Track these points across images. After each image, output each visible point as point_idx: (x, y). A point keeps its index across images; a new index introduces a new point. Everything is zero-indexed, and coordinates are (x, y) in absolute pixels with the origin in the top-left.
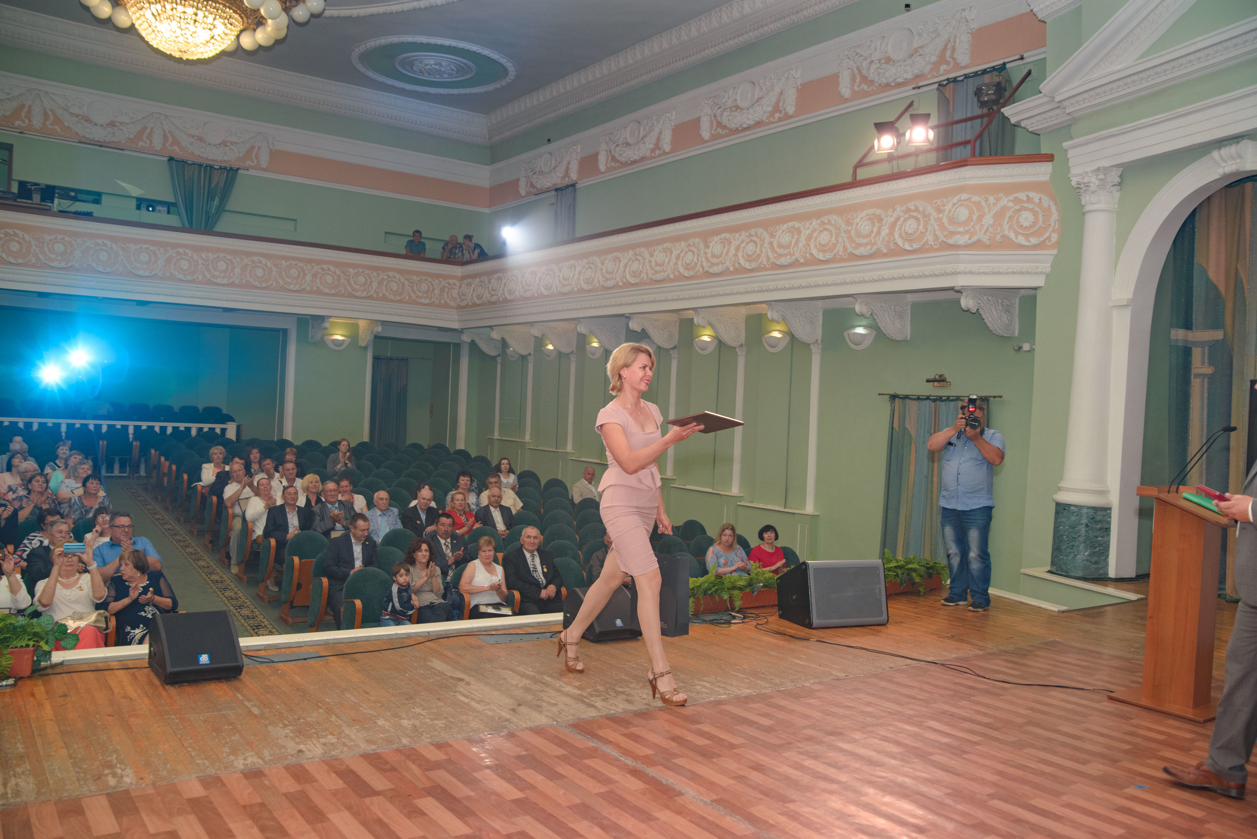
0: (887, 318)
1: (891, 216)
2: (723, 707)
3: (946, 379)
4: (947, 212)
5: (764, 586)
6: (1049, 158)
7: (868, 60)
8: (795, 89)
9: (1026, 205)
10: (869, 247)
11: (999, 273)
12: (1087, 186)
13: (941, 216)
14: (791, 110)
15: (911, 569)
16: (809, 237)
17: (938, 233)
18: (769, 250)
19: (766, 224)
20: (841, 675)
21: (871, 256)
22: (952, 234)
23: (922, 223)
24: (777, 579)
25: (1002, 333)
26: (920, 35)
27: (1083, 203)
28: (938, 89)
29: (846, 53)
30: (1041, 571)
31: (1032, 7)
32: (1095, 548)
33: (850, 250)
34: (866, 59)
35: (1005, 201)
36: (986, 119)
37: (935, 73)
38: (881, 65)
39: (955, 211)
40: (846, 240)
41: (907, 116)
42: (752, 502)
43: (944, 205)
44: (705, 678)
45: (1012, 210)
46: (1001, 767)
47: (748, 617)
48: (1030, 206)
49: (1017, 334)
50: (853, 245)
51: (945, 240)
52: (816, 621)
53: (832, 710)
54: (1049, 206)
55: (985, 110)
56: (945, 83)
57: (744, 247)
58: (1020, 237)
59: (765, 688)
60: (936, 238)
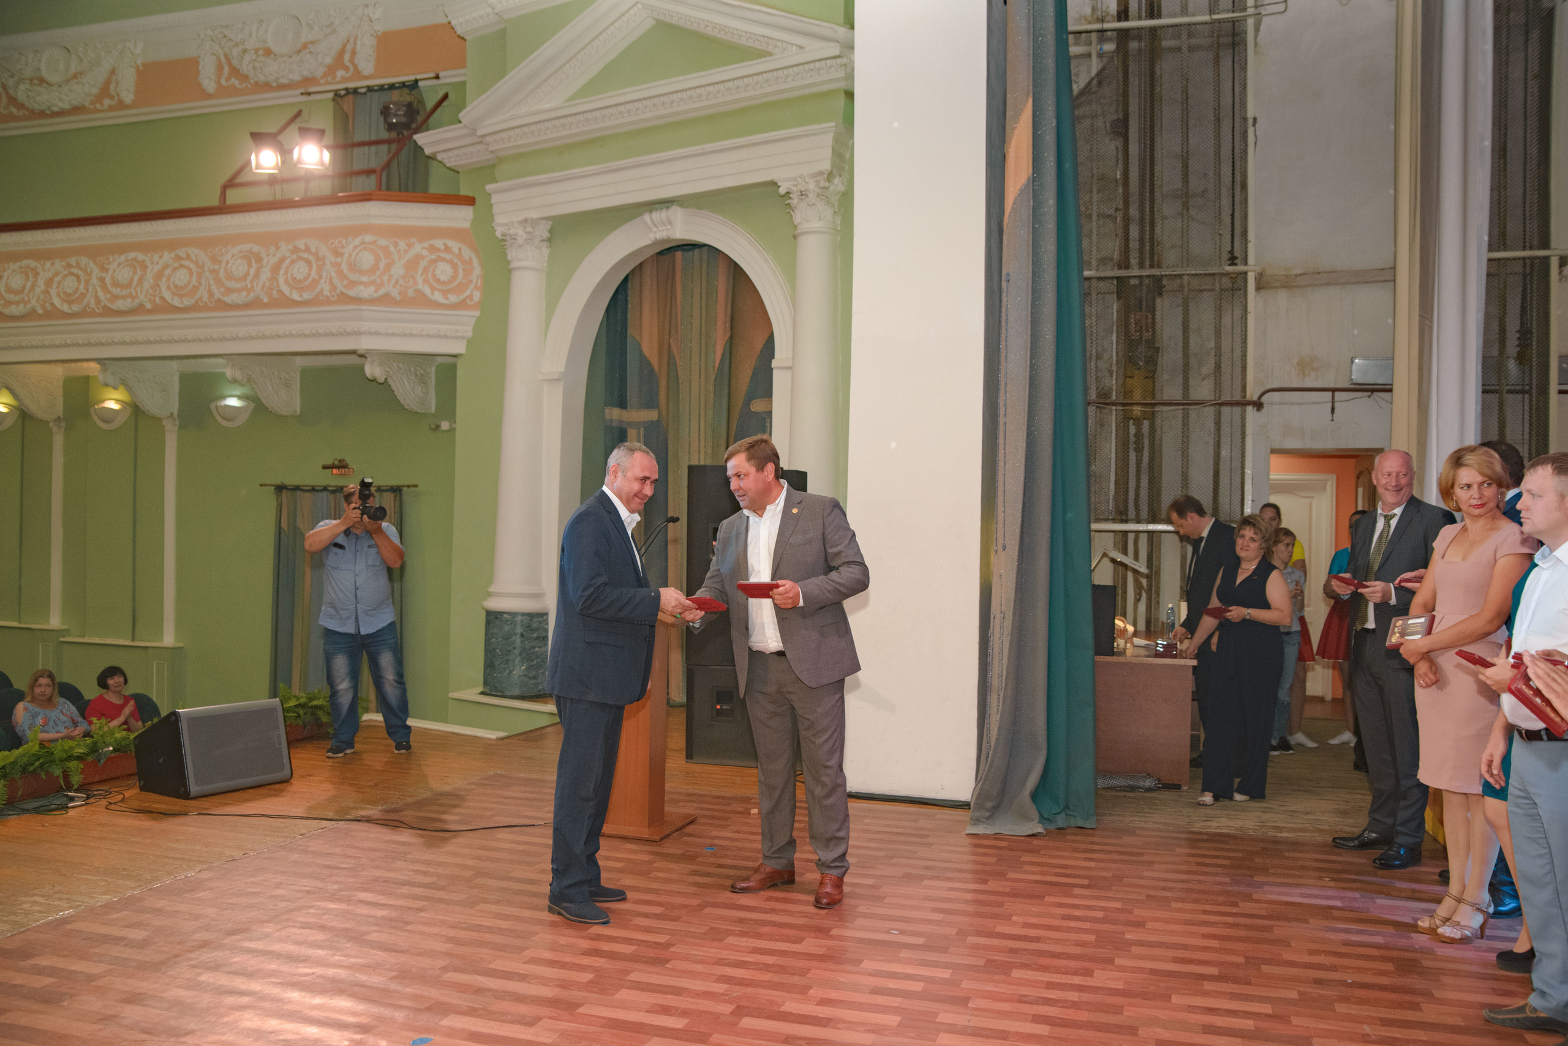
0: (270, 386)
1: (274, 255)
2: (69, 927)
3: (347, 465)
4: (346, 256)
5: (115, 750)
6: (470, 201)
7: (241, 47)
8: (134, 70)
9: (443, 255)
10: (244, 294)
11: (412, 335)
12: (514, 239)
13: (339, 260)
14: (128, 98)
15: (316, 707)
16: (159, 276)
17: (336, 281)
18: (99, 289)
19: (94, 252)
20: (237, 854)
21: (246, 306)
22: (353, 284)
23: (314, 267)
24: (135, 738)
25: (415, 409)
26: (311, 27)
27: (509, 257)
28: (333, 100)
29: (209, 32)
30: (473, 694)
31: (449, 19)
32: (532, 661)
33: (217, 295)
34: (237, 45)
35: (418, 248)
36: (394, 146)
37: (329, 79)
38: (258, 56)
39: (357, 255)
40: (212, 282)
41: (294, 128)
42: (83, 636)
43: (343, 247)
44: (36, 892)
45: (427, 259)
46: (452, 933)
47: (94, 795)
48: (448, 257)
49: (433, 410)
50: (222, 289)
51: (344, 290)
52: (194, 788)
53: (230, 901)
54: (470, 258)
55: (394, 135)
56: (343, 93)
57: (60, 282)
58: (436, 293)
59: (132, 888)
60: (333, 288)
